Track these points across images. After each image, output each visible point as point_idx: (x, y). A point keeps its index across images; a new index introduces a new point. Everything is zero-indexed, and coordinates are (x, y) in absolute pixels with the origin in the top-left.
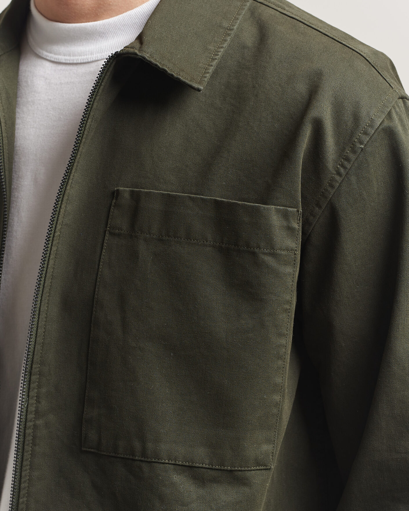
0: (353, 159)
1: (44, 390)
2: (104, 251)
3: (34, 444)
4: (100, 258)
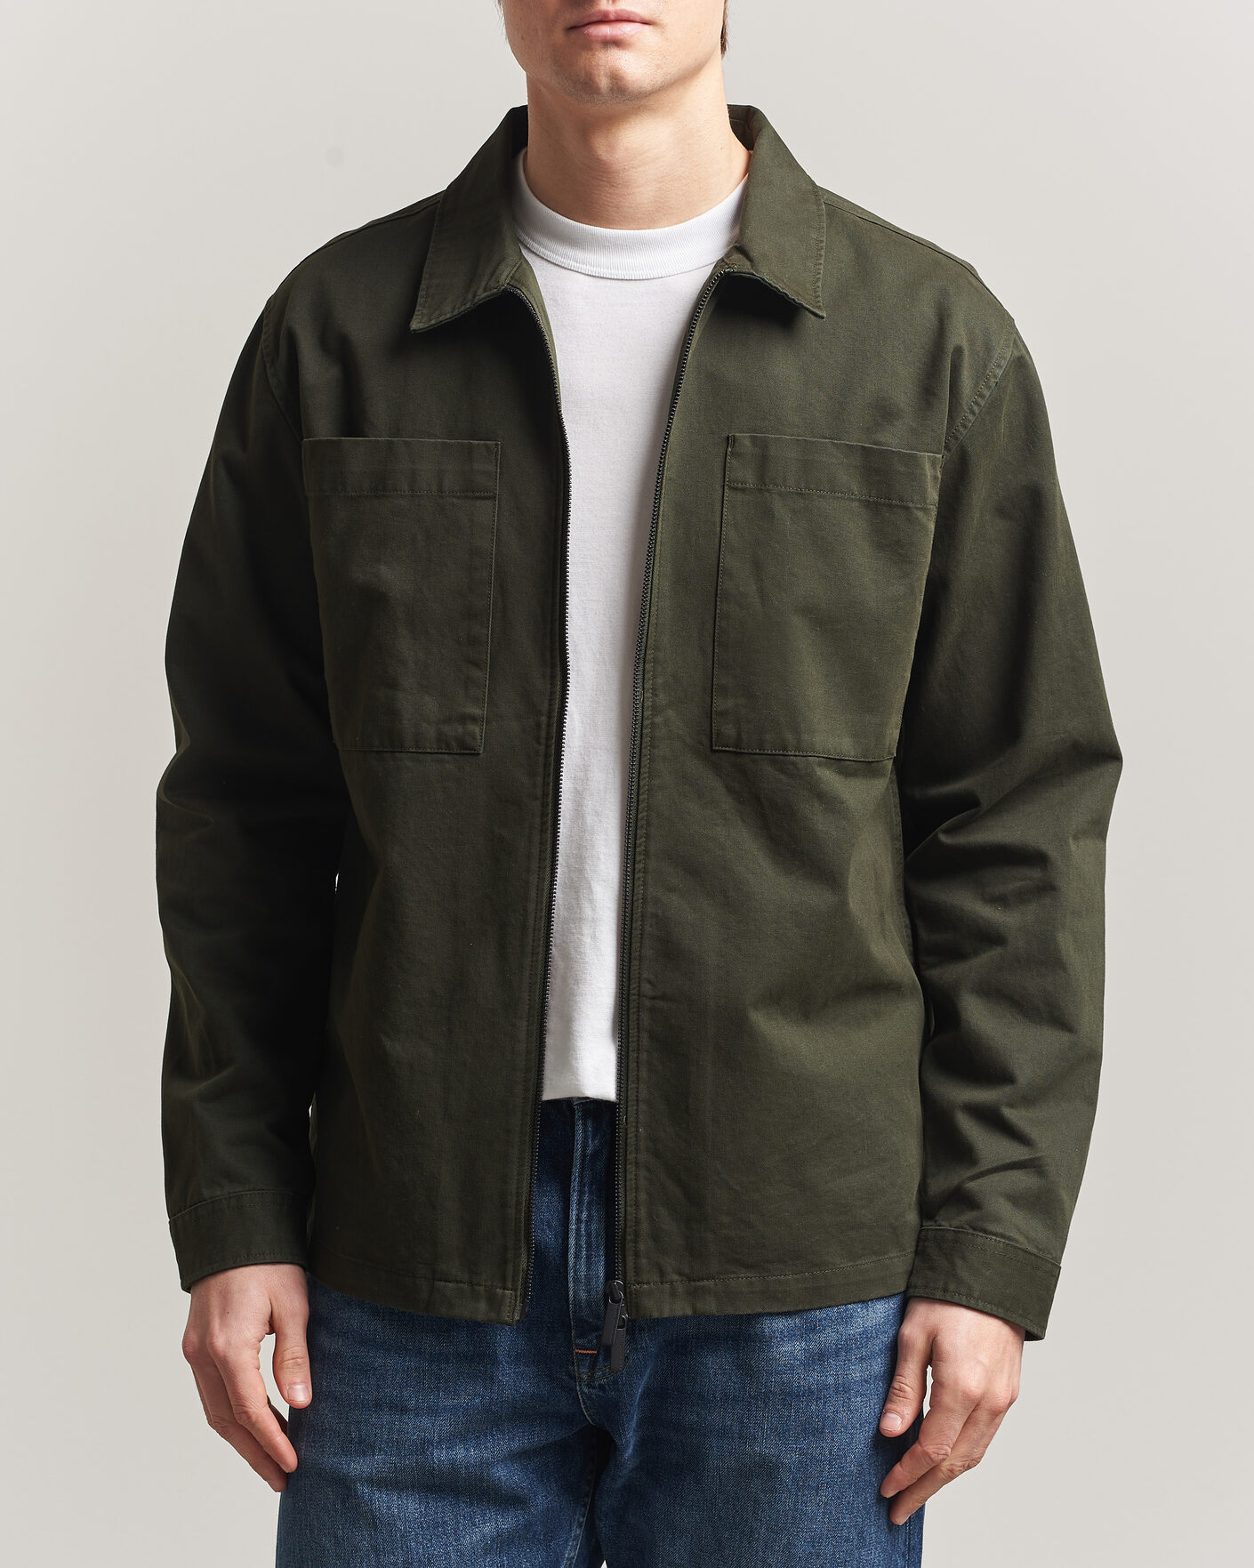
0: (988, 395)
1: (660, 681)
2: (725, 510)
3: (653, 746)
4: (722, 519)
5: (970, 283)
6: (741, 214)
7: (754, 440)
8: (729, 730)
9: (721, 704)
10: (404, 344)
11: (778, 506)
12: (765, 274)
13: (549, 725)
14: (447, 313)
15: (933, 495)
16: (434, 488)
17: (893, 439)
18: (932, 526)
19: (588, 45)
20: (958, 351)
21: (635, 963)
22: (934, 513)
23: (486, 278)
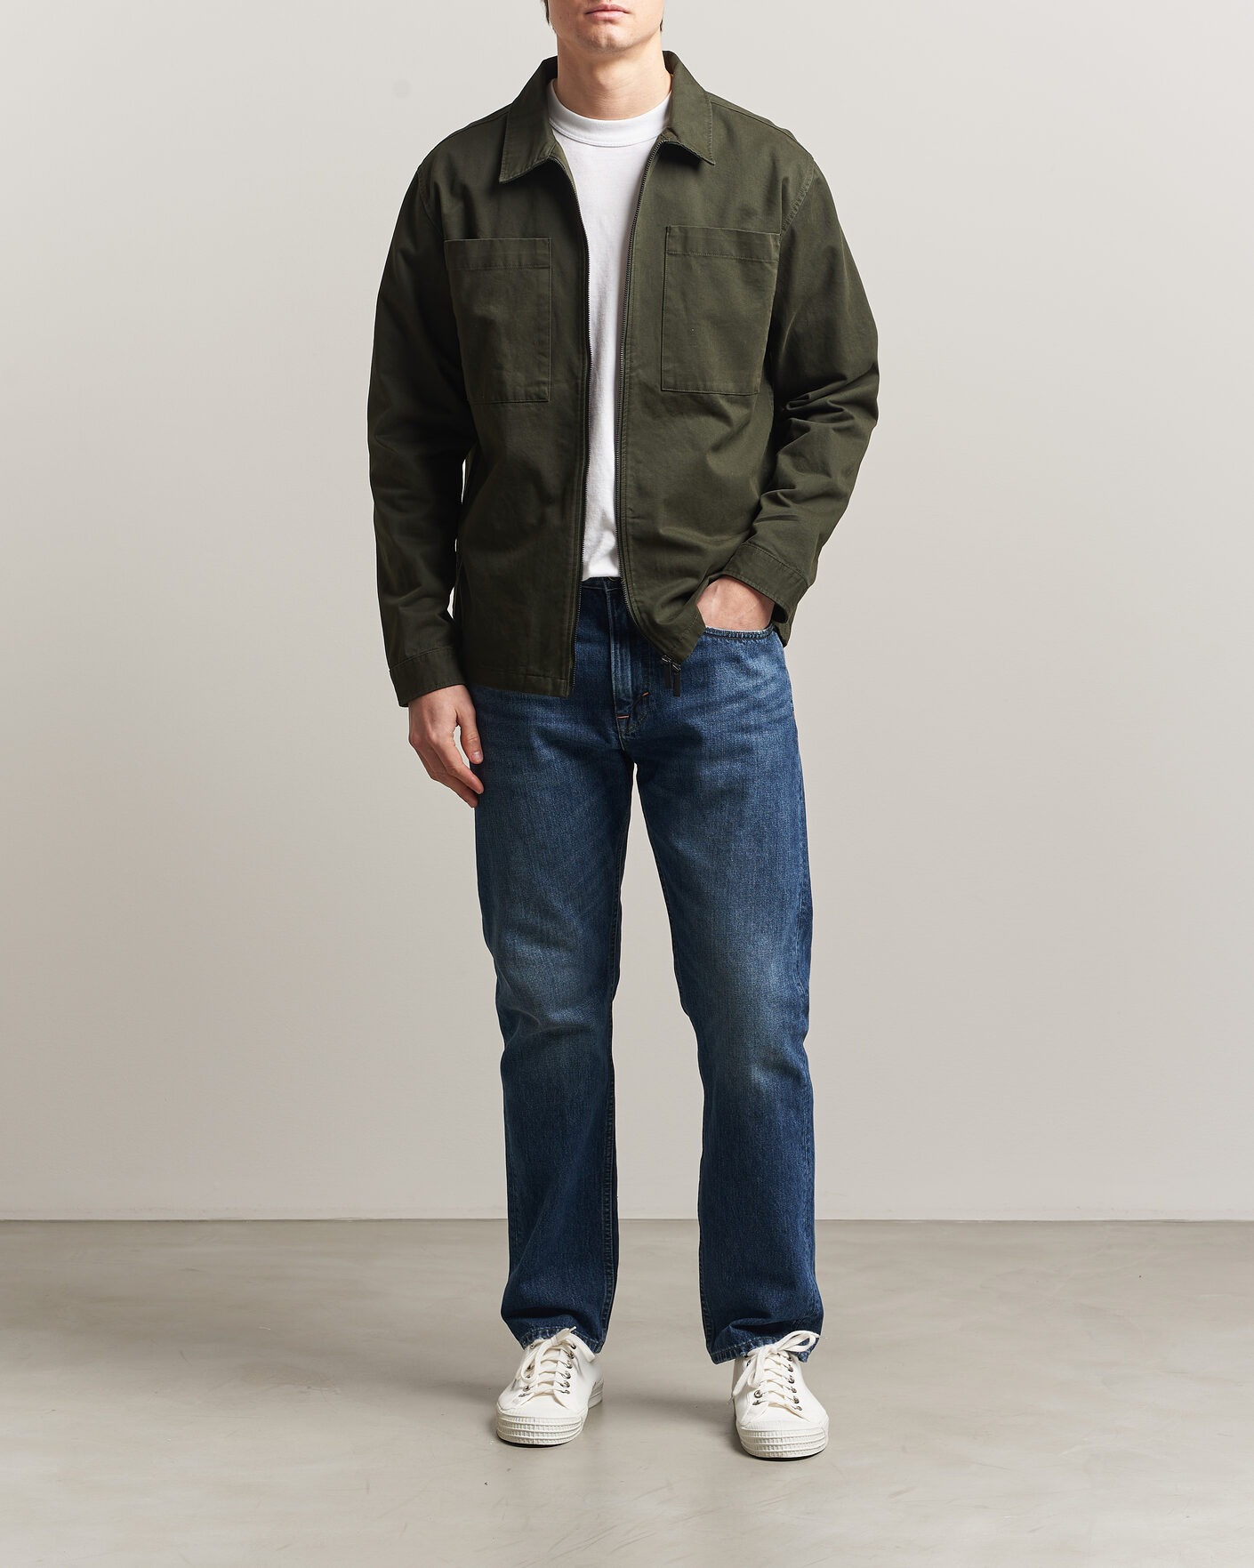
0: (802, 200)
3: (630, 388)
5: (788, 143)
6: (670, 111)
7: (680, 228)
8: (671, 380)
9: (666, 366)
10: (495, 188)
11: (694, 263)
12: (684, 143)
13: (582, 384)
14: (518, 172)
15: (776, 255)
16: (517, 264)
17: (753, 226)
18: (776, 271)
19: (596, 22)
20: (786, 180)
21: (623, 500)
22: (776, 264)
23: (538, 152)
